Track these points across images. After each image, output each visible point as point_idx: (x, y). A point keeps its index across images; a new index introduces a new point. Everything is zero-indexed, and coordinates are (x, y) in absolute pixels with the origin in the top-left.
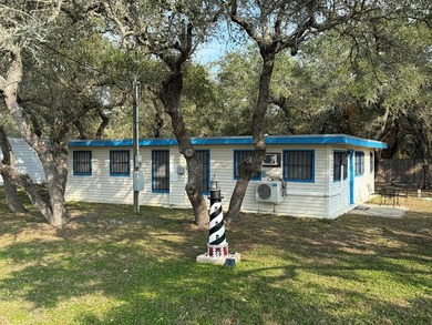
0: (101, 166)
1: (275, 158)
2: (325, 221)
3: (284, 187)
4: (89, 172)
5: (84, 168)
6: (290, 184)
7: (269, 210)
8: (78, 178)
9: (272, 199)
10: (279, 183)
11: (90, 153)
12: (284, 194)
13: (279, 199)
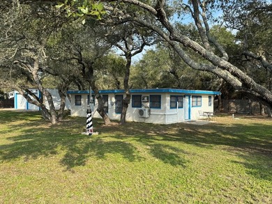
0: (85, 102)
1: (146, 98)
2: (163, 125)
3: (149, 111)
4: (80, 104)
5: (79, 102)
6: (152, 110)
7: (142, 120)
8: (77, 107)
9: (144, 116)
10: (147, 109)
11: (81, 96)
12: (150, 114)
13: (147, 116)
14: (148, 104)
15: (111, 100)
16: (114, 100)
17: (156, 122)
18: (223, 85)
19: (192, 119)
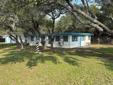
0: (35, 39)
1: (61, 37)
3: (63, 43)
4: (33, 40)
5: (33, 39)
7: (60, 47)
8: (32, 41)
9: (61, 45)
10: (62, 42)
11: (33, 37)
12: (63, 44)
13: (62, 45)
14: (62, 40)
15: (46, 38)
16: (48, 38)
17: (66, 47)
18: (94, 31)
19: (81, 46)
